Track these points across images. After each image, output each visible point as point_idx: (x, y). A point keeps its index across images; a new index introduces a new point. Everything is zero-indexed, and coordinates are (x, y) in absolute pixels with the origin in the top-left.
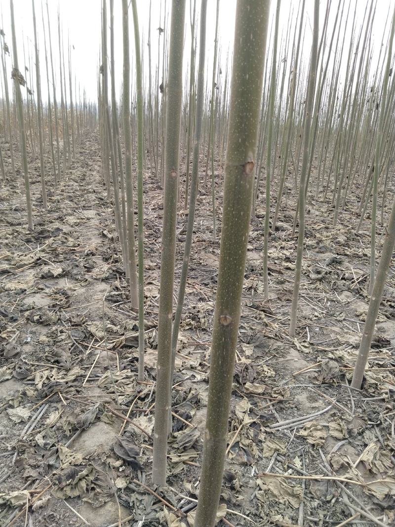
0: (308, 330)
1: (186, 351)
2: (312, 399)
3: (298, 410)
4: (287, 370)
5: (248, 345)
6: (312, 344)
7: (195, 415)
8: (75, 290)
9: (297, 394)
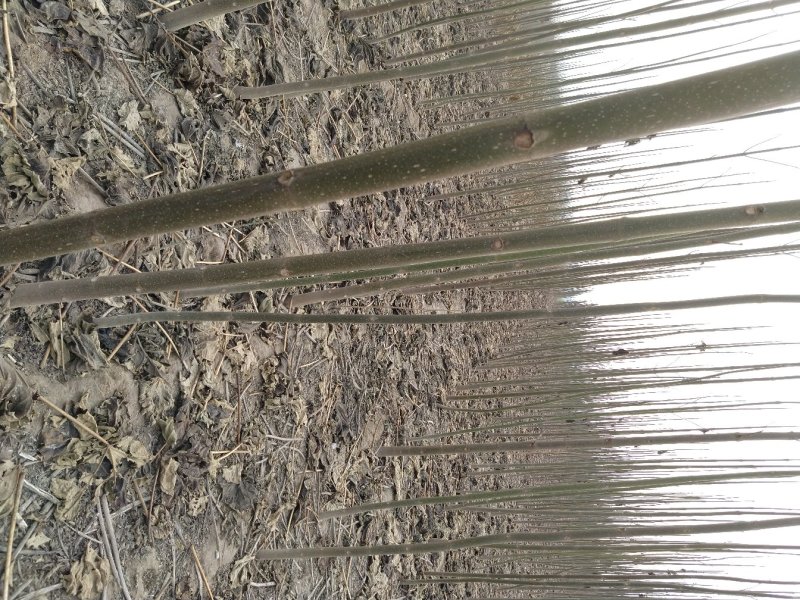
0: (270, 584)
1: (228, 370)
2: (151, 579)
3: (132, 552)
4: (200, 538)
5: (240, 474)
6: (245, 589)
7: (125, 369)
8: (313, 220)
9: (158, 550)
